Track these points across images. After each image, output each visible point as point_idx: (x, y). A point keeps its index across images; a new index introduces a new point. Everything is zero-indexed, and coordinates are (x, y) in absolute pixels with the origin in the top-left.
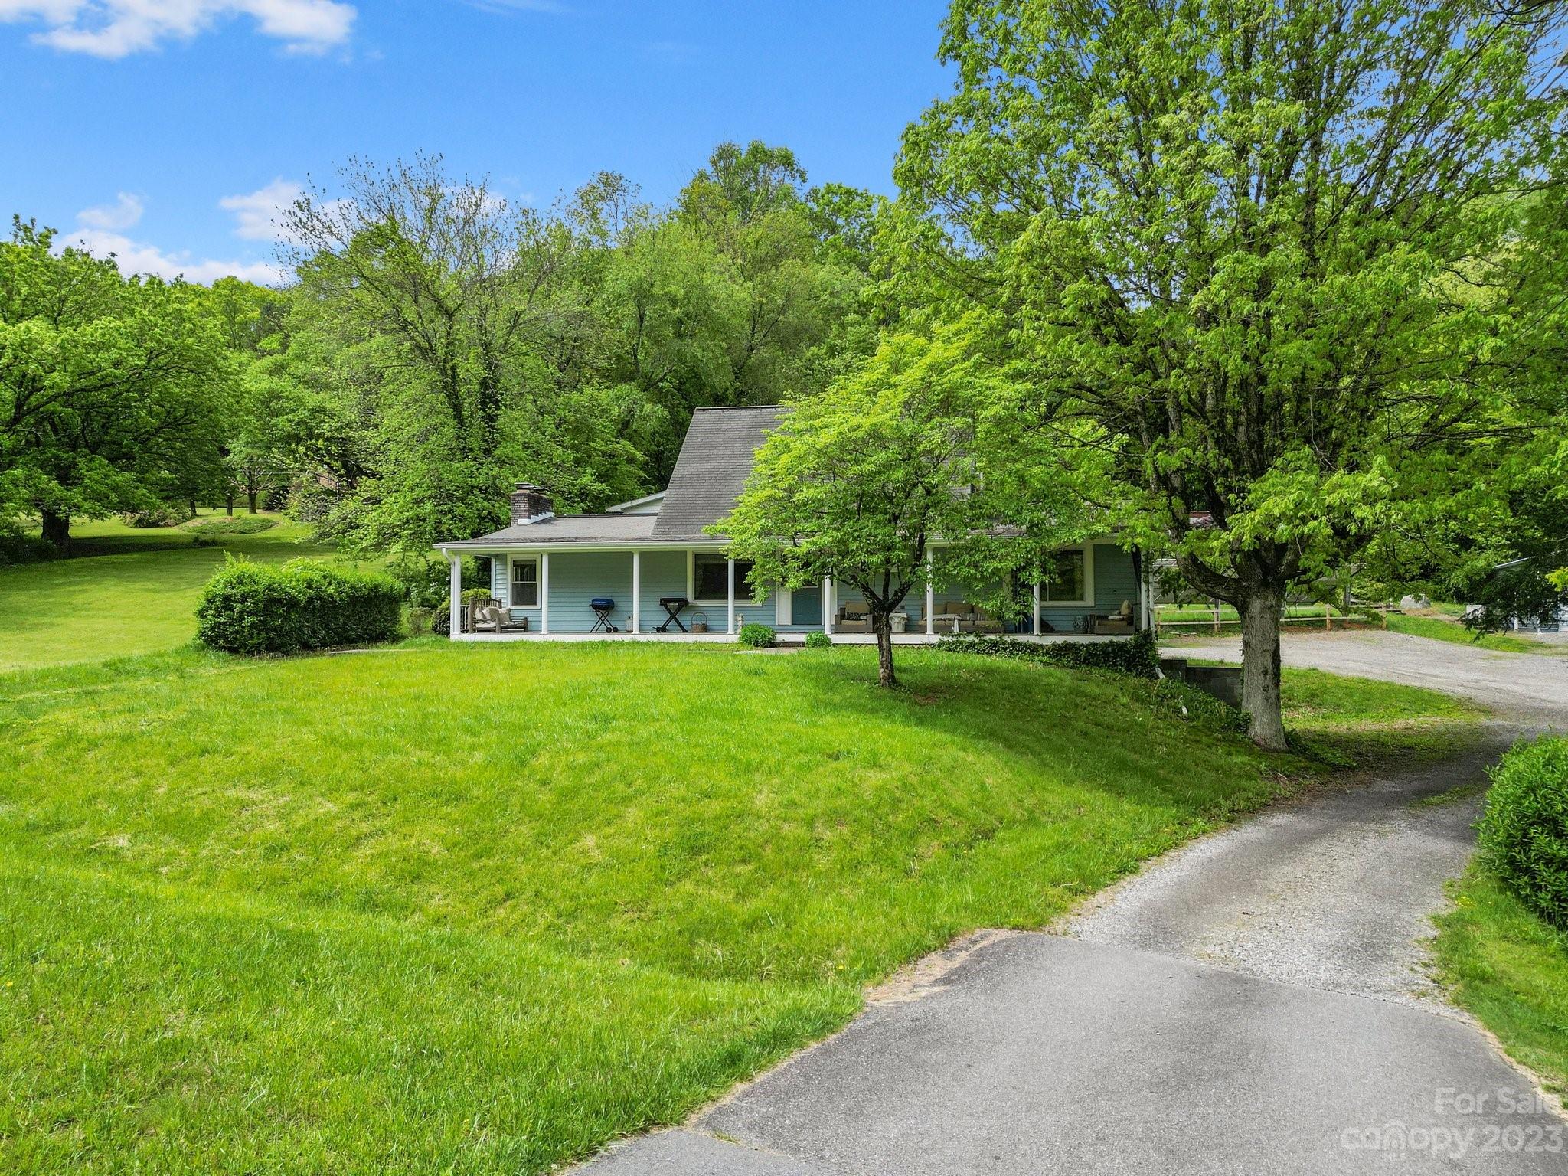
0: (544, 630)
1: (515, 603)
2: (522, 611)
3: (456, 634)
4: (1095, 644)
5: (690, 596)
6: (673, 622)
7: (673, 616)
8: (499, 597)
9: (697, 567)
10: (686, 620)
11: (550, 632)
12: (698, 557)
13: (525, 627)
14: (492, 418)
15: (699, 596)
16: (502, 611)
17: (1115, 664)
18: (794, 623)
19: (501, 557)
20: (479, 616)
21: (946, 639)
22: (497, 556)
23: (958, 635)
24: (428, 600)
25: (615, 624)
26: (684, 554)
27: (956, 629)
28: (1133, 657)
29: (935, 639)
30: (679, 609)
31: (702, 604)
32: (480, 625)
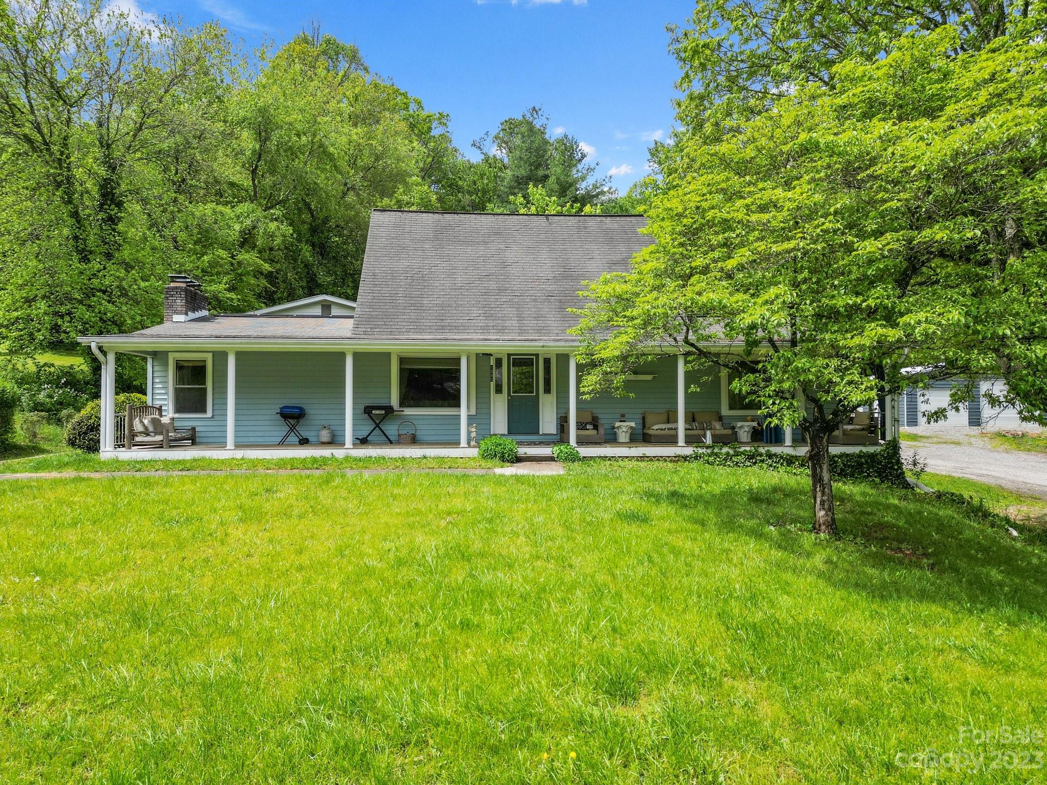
0: (230, 443)
1: (178, 410)
2: (190, 420)
3: (107, 450)
4: (847, 455)
5: (395, 401)
6: (377, 431)
7: (377, 426)
8: (158, 403)
9: (402, 371)
10: (391, 429)
11: (238, 446)
12: (402, 360)
13: (193, 438)
14: (112, 220)
15: (403, 403)
16: (165, 420)
17: (869, 475)
18: (511, 432)
19: (159, 356)
20: (138, 427)
21: (700, 451)
22: (155, 354)
23: (713, 447)
24: (42, 404)
25: (305, 434)
26: (387, 355)
27: (709, 440)
28: (885, 467)
29: (689, 451)
30: (383, 418)
31: (408, 411)
32: (138, 439)
